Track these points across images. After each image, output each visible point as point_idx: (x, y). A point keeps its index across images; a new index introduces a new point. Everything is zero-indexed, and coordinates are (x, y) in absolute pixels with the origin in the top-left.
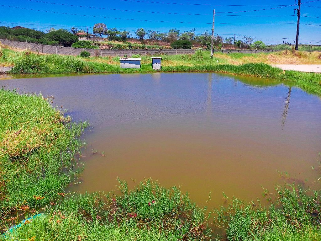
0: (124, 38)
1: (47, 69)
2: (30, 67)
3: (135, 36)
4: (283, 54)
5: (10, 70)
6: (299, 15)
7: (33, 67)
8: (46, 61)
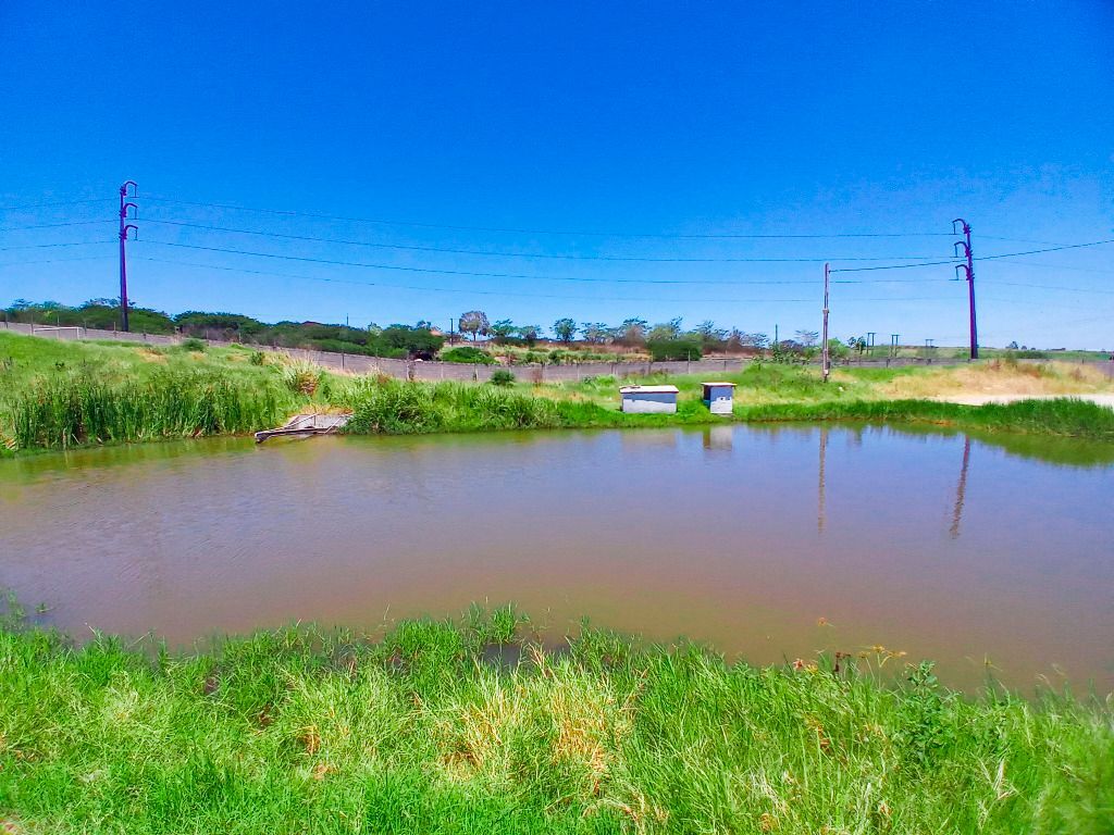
0: (530, 340)
1: (438, 419)
2: (396, 415)
3: (553, 335)
4: (989, 368)
5: (343, 423)
6: (970, 277)
7: (404, 416)
8: (433, 400)
